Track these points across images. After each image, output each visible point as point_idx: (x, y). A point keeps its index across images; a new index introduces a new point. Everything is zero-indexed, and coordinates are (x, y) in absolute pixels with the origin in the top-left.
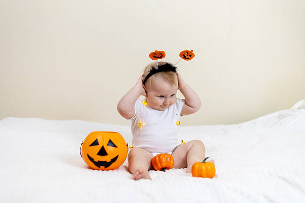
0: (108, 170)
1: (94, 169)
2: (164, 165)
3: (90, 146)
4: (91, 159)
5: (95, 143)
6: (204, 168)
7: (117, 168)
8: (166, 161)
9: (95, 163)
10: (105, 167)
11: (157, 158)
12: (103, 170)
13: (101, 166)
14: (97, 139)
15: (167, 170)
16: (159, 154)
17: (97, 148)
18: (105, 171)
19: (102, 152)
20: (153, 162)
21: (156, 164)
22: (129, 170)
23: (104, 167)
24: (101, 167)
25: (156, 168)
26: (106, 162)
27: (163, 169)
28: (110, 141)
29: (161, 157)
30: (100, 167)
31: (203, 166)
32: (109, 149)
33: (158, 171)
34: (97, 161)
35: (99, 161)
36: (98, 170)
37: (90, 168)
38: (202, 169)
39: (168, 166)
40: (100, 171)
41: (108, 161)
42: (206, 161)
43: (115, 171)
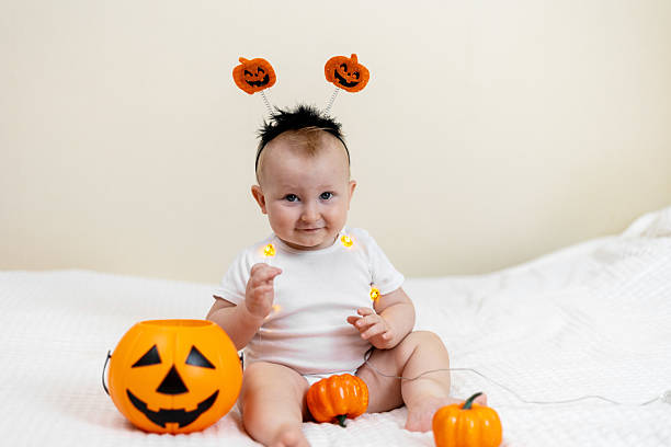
0: (188, 433)
1: (146, 432)
2: (344, 409)
3: (134, 366)
4: (139, 405)
5: (151, 358)
6: (472, 424)
7: (213, 423)
8: (349, 396)
9: (151, 415)
10: (181, 426)
11: (323, 390)
12: (173, 434)
13: (171, 421)
14: (155, 346)
15: (348, 422)
16: (327, 376)
17: (157, 373)
18: (181, 438)
19: (173, 384)
20: (311, 400)
21: (320, 405)
22: (245, 427)
23: (176, 425)
24: (169, 426)
25: (318, 416)
26: (183, 411)
27: (339, 420)
28: (194, 350)
29: (334, 385)
30: (164, 426)
31: (468, 420)
32: (191, 374)
33: (325, 424)
34: (156, 409)
35: (161, 410)
36: (160, 433)
37: (134, 427)
38: (465, 428)
39: (353, 410)
40: (166, 438)
41: (188, 409)
42: (475, 402)
43: (209, 433)
